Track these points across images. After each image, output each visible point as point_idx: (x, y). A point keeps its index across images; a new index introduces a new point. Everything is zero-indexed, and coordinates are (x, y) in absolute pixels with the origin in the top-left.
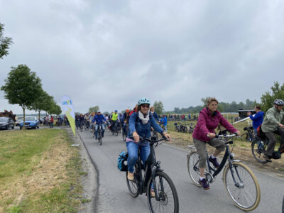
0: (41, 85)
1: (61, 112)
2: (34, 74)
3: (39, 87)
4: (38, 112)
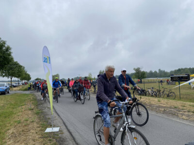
1: (30, 79)
2: (4, 43)
3: (9, 55)
4: (10, 79)
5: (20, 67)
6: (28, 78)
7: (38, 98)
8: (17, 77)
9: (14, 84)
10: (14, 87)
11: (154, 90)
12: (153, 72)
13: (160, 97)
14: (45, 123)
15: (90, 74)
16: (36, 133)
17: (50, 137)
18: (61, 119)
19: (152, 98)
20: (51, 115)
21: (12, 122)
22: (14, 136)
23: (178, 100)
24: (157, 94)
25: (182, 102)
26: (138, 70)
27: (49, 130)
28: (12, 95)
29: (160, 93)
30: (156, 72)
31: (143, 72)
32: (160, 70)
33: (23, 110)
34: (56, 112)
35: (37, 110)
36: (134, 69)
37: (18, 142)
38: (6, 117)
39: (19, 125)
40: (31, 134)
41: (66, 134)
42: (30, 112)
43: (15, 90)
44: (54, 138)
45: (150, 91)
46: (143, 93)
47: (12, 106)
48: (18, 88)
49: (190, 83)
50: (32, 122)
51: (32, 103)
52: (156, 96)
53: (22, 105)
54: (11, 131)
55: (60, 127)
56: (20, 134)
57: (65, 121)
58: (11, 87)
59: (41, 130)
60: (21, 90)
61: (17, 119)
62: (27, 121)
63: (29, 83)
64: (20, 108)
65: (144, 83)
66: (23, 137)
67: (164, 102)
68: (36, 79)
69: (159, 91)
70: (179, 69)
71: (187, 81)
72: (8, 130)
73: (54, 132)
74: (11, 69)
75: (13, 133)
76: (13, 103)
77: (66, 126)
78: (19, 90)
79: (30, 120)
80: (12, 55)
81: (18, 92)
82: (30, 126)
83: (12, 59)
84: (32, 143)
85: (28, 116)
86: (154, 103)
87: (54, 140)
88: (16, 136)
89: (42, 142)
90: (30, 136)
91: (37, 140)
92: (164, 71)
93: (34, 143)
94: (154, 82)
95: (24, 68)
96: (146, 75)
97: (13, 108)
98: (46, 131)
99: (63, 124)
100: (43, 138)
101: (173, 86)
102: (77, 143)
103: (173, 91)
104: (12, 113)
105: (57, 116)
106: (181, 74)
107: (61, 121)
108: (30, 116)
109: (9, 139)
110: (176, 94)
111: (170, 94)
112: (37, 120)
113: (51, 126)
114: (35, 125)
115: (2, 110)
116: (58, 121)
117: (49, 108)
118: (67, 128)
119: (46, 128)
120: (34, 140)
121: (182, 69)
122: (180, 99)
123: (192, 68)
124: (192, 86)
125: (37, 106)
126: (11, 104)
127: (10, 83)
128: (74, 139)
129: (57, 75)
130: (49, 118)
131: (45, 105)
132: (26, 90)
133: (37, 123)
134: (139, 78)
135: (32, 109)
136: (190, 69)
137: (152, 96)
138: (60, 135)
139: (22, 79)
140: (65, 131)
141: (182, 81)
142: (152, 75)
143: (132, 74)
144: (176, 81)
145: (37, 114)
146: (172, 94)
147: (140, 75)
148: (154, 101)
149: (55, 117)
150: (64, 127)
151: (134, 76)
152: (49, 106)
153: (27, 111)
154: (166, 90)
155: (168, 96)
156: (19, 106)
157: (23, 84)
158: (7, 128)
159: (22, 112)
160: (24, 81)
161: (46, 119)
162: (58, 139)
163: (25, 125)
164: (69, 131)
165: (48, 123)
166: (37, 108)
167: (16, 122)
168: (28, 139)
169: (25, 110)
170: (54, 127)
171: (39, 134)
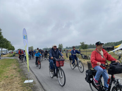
0: (1, 33)
4: (1, 50)
5: (8, 41)
6: (13, 49)
8: (6, 48)
9: (4, 53)
10: (4, 54)
12: (92, 45)
14: (24, 77)
16: (18, 84)
17: (27, 86)
18: (34, 74)
20: (28, 72)
21: (2, 77)
26: (83, 44)
27: (26, 82)
28: (3, 59)
30: (94, 45)
31: (86, 45)
33: (10, 69)
34: (31, 70)
36: (80, 43)
37: (7, 89)
39: (7, 79)
40: (15, 84)
41: (37, 84)
42: (14, 70)
43: (5, 57)
44: (29, 86)
45: (90, 56)
46: (86, 58)
47: (2, 67)
48: (7, 55)
49: (114, 52)
50: (16, 77)
51: (16, 65)
53: (9, 66)
54: (2, 83)
55: (34, 79)
56: (8, 84)
57: (37, 75)
58: (2, 55)
59: (22, 82)
60: (9, 57)
61: (6, 75)
62: (12, 76)
63: (13, 52)
64: (8, 68)
65: (86, 52)
66: (10, 87)
68: (18, 50)
70: (108, 43)
71: (112, 50)
73: (30, 83)
74: (2, 43)
75: (3, 84)
76: (3, 65)
77: (37, 79)
78: (7, 57)
79: (14, 76)
80: (2, 34)
81: (7, 58)
82: (15, 79)
83: (2, 36)
84: (15, 90)
85: (13, 73)
87: (30, 88)
88: (5, 86)
89: (22, 89)
91: (19, 88)
93: (17, 90)
95: (10, 42)
96: (88, 47)
97: (3, 68)
98: (24, 82)
100: (22, 86)
102: (44, 90)
104: (2, 71)
105: (32, 73)
106: (109, 46)
107: (34, 76)
108: (14, 73)
109: (1, 88)
112: (18, 75)
113: (28, 79)
114: (18, 78)
116: (32, 76)
117: (27, 68)
119: (25, 80)
120: (17, 88)
121: (110, 43)
123: (115, 42)
124: (116, 53)
125: (19, 66)
126: (2, 66)
127: (1, 52)
128: (42, 87)
129: (32, 47)
130: (27, 74)
131: (24, 66)
132: (11, 56)
134: (83, 49)
135: (16, 69)
136: (114, 43)
138: (33, 85)
139: (9, 50)
140: (37, 82)
143: (79, 46)
145: (19, 71)
147: (84, 47)
149: (30, 73)
150: (36, 79)
151: (80, 47)
152: (26, 67)
153: (12, 70)
156: (7, 67)
157: (9, 53)
159: (9, 70)
160: (10, 51)
161: (25, 74)
162: (32, 87)
163: (11, 79)
164: (39, 82)
165: (26, 77)
166: (19, 68)
167: (5, 77)
168: (13, 88)
169: (11, 69)
170: (30, 80)
171: (20, 84)
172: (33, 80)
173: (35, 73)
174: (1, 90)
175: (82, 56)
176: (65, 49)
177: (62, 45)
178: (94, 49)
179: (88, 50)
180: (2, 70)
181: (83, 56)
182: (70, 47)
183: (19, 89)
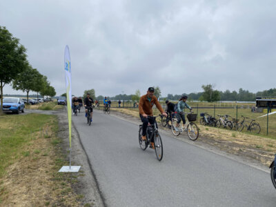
1: (55, 93)
5: (40, 77)
6: (51, 92)
7: (61, 121)
9: (33, 101)
10: (33, 104)
11: (229, 119)
12: (231, 92)
13: (236, 129)
14: (61, 158)
15: (138, 92)
16: (47, 172)
17: (65, 180)
18: (86, 154)
19: (223, 131)
21: (18, 154)
22: (15, 174)
23: (264, 136)
24: (233, 125)
25: (269, 139)
26: (208, 89)
27: (65, 169)
28: (28, 115)
29: (237, 124)
30: (235, 92)
32: (241, 90)
33: (37, 137)
34: (81, 143)
35: (55, 138)
36: (203, 87)
37: (18, 183)
38: (12, 146)
39: (26, 158)
40: (39, 173)
42: (45, 141)
43: (33, 109)
44: (69, 181)
45: (222, 120)
46: (212, 122)
47: (24, 131)
48: (38, 106)
50: (44, 155)
52: (231, 128)
53: (39, 131)
54: (13, 167)
55: (82, 165)
56: (24, 172)
57: (91, 156)
59: (54, 168)
62: (38, 153)
65: (215, 108)
67: (241, 137)
68: (63, 95)
69: (236, 121)
70: (271, 90)
72: (11, 164)
73: (71, 173)
75: (15, 169)
76: (26, 126)
77: (90, 165)
78: (38, 109)
79: (43, 153)
81: (37, 111)
82: (41, 161)
85: (41, 145)
86: (225, 138)
87: (69, 184)
90: (37, 175)
91: (45, 183)
92: (248, 92)
93: (40, 187)
94: (231, 107)
95: (46, 78)
96: (220, 97)
97: (25, 134)
98: (60, 171)
99: (86, 162)
100: (54, 180)
101: (258, 114)
103: (257, 122)
105: (81, 149)
106: (273, 97)
107: (85, 156)
108: (44, 146)
109: (8, 177)
110: (262, 126)
111: (252, 127)
112: (51, 153)
113: (68, 163)
114: (48, 160)
115: (9, 136)
116: (80, 157)
118: (91, 168)
119: (62, 166)
120: (41, 183)
121: (275, 90)
122: (267, 134)
125: (57, 132)
126: (23, 128)
129: (93, 91)
130: (69, 152)
131: (68, 132)
133: (51, 158)
134: (209, 101)
135: (49, 137)
137: (225, 127)
138: (78, 177)
141: (273, 107)
142: (229, 96)
143: (200, 94)
144: (264, 107)
145: (55, 144)
146: (255, 126)
147: (211, 96)
148: (227, 135)
149: (78, 150)
150: (88, 166)
151: (202, 97)
153: (41, 139)
154: (246, 120)
155: (249, 129)
156: (33, 132)
157: (44, 101)
158: (10, 162)
159: (35, 139)
161: (65, 152)
162: (75, 184)
163: (34, 160)
164: (92, 172)
165: (67, 159)
166: (56, 136)
167: (23, 153)
168: (32, 180)
169: (39, 138)
170: (72, 165)
171: (50, 174)
172: (80, 167)
173: (87, 151)
174: (7, 184)
175: (204, 118)
176: (165, 99)
177: (158, 89)
178: (234, 102)
179: (219, 103)
180: (21, 139)
181: (206, 117)
182: (176, 96)
183: (46, 185)
